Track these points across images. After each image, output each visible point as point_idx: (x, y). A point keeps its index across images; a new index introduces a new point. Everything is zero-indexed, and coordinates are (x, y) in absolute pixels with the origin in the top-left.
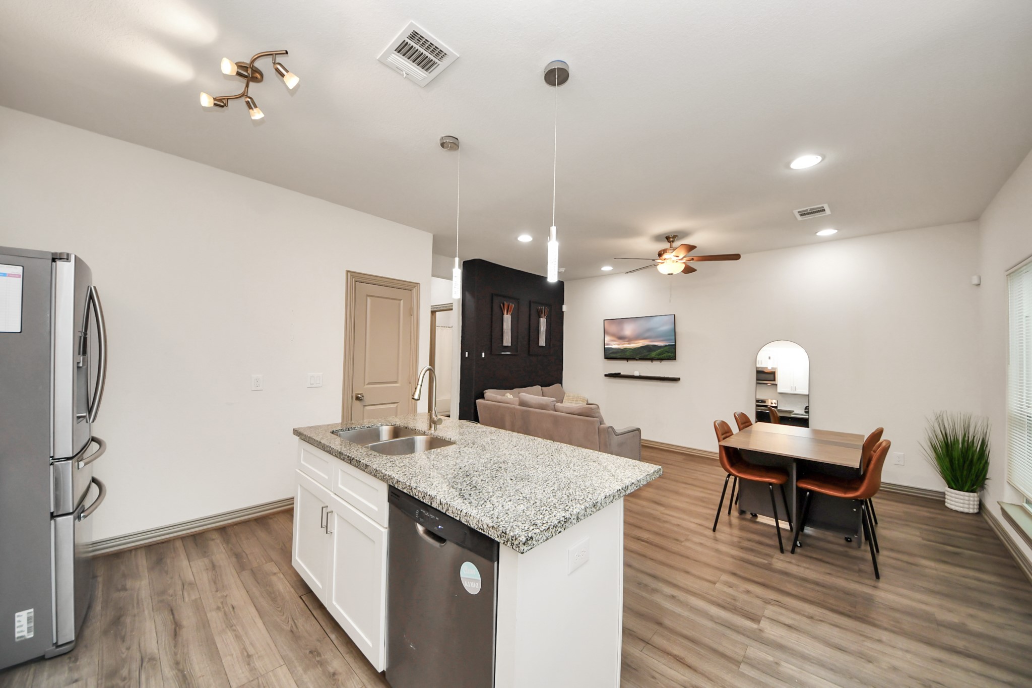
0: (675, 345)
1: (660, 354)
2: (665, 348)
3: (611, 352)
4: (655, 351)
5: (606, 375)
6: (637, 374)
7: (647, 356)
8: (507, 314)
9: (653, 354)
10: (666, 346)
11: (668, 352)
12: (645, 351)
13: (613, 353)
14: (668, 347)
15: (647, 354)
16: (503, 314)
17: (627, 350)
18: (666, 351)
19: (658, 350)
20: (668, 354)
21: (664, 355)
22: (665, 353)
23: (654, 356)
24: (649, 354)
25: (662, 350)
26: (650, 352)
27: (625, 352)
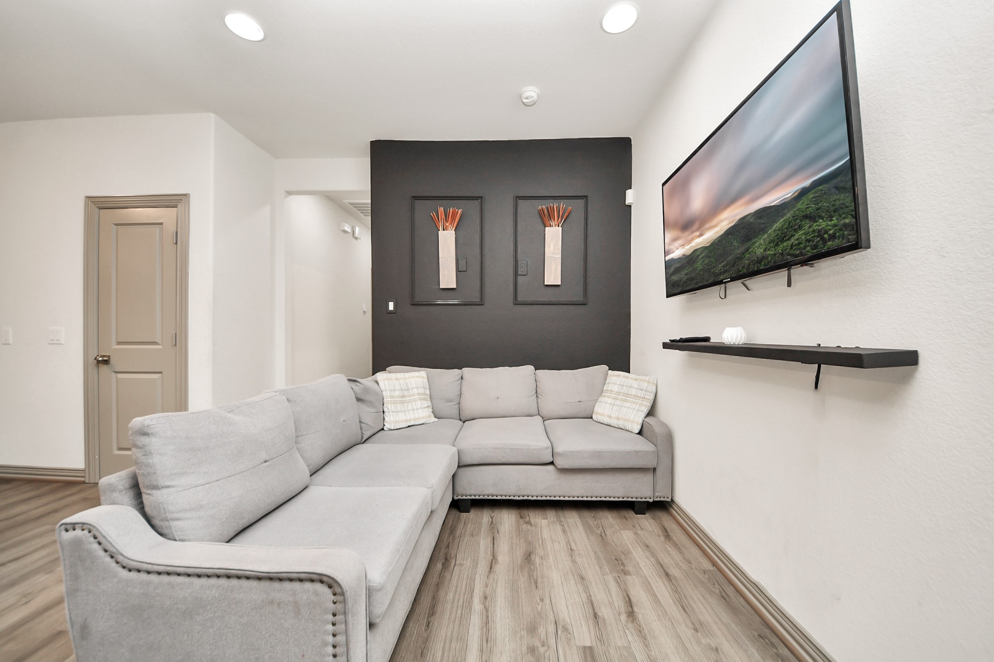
1: (782, 237)
2: (801, 205)
3: (672, 269)
4: (763, 231)
5: (664, 346)
9: (760, 247)
10: (804, 192)
11: (812, 218)
12: (735, 244)
14: (811, 195)
15: (742, 249)
17: (698, 256)
18: (806, 217)
19: (775, 222)
20: (815, 227)
21: (796, 237)
22: (800, 227)
23: (762, 250)
24: (747, 250)
25: (788, 215)
26: (750, 240)
27: (694, 262)
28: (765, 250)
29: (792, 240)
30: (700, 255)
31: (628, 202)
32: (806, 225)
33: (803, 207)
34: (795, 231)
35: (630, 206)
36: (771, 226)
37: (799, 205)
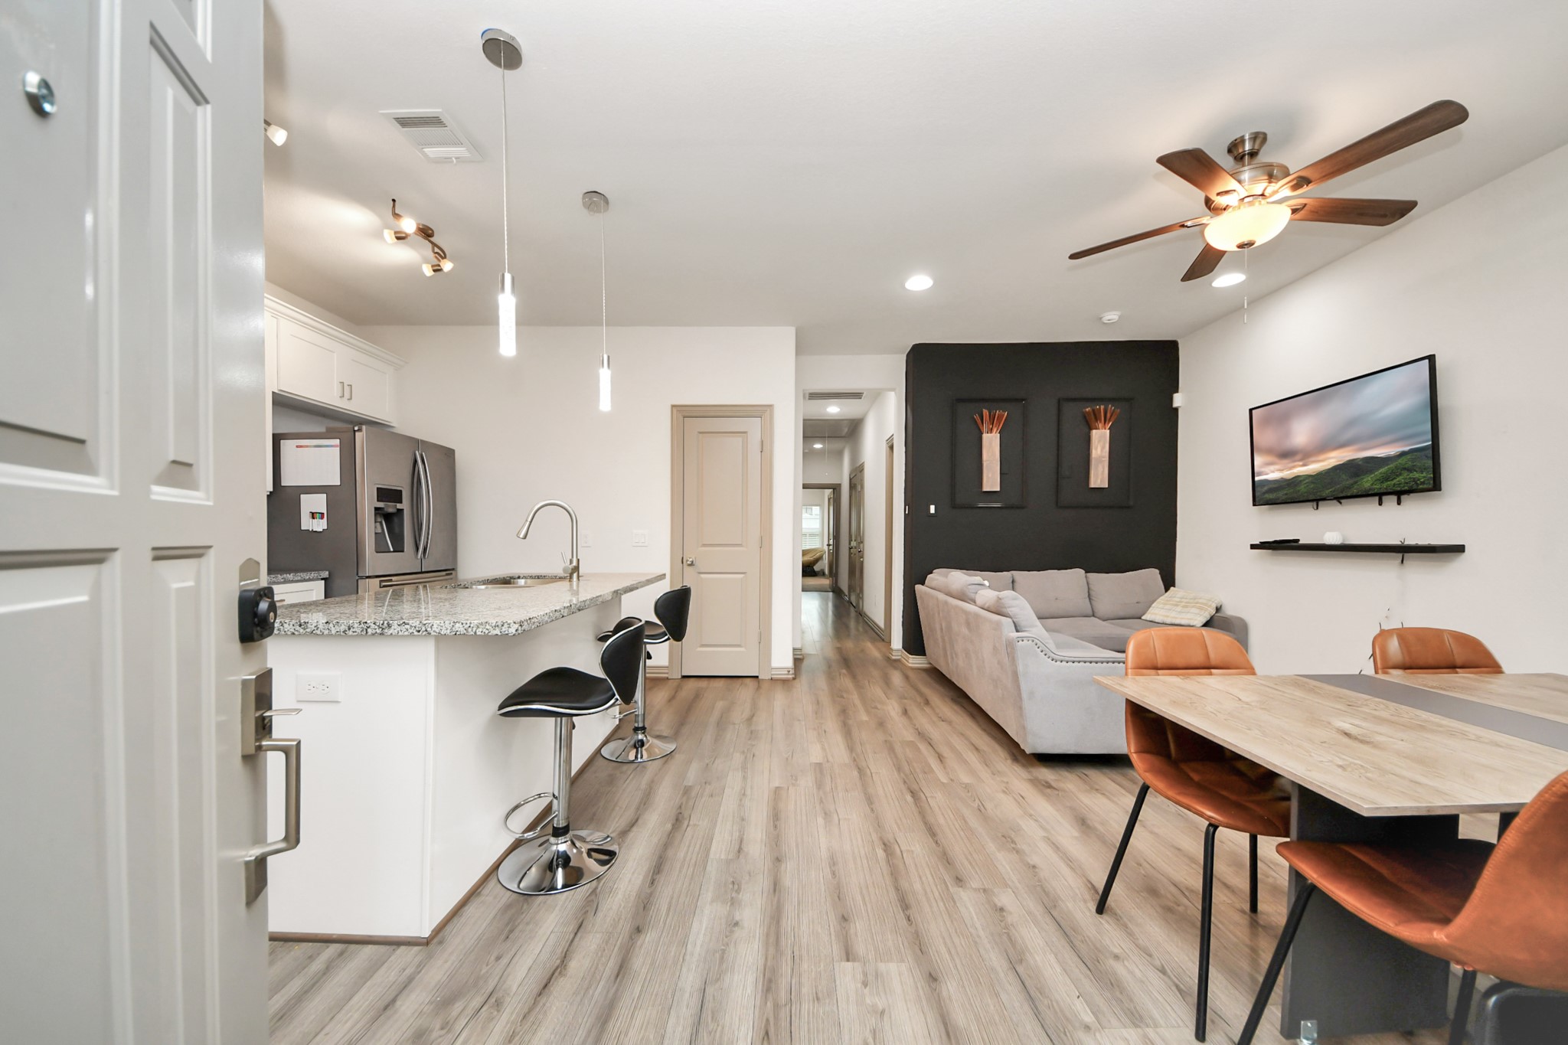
0: (1435, 450)
1: (1386, 478)
2: (1401, 461)
3: (1266, 488)
4: (1371, 471)
5: (1253, 547)
6: (1332, 538)
7: (1349, 487)
8: (991, 431)
9: (1367, 482)
10: (1403, 454)
11: (1410, 470)
12: (1344, 476)
13: (1271, 491)
14: (1409, 457)
15: (1351, 481)
16: (981, 433)
17: (1301, 481)
18: (1405, 469)
19: (1381, 467)
20: (1411, 475)
21: (1398, 479)
22: (1400, 474)
23: (1369, 484)
24: (1356, 482)
25: (1391, 466)
26: (1358, 476)
27: (1296, 486)
28: (1372, 484)
29: (1395, 481)
30: (1304, 480)
31: (1175, 405)
32: (1405, 474)
33: (1404, 462)
34: (1397, 476)
35: (1176, 409)
36: (1378, 470)
37: (1400, 461)
